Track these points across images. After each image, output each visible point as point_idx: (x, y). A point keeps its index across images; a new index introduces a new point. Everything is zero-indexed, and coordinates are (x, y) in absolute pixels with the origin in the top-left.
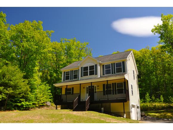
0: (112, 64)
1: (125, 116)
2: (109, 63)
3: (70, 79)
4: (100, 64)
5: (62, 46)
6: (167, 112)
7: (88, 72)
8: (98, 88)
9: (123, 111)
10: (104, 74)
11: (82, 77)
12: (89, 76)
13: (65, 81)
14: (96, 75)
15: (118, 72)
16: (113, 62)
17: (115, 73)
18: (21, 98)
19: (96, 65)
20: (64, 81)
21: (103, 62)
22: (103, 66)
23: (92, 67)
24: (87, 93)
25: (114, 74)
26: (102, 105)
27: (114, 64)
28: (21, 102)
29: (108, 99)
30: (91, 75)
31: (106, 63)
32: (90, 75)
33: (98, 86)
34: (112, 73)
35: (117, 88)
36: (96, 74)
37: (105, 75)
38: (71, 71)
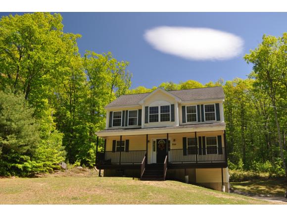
0: (198, 106)
1: (224, 189)
2: (194, 104)
3: (123, 126)
4: (179, 105)
5: (85, 65)
6: (259, 185)
7: (158, 115)
8: (174, 143)
9: (221, 182)
10: (184, 121)
11: (147, 123)
12: (160, 123)
13: (113, 127)
14: (173, 122)
15: (209, 120)
16: (200, 103)
17: (203, 121)
18: (24, 154)
19: (173, 106)
20: (110, 128)
21: (184, 101)
22: (183, 107)
23: (165, 109)
24: (154, 151)
25: (201, 122)
26: (185, 170)
27: (202, 106)
28: (22, 161)
29: (197, 161)
30: (164, 121)
31: (187, 104)
32: (161, 121)
33: (174, 140)
34: (199, 121)
35: (207, 144)
36: (173, 120)
37: (187, 123)
38: (124, 111)
